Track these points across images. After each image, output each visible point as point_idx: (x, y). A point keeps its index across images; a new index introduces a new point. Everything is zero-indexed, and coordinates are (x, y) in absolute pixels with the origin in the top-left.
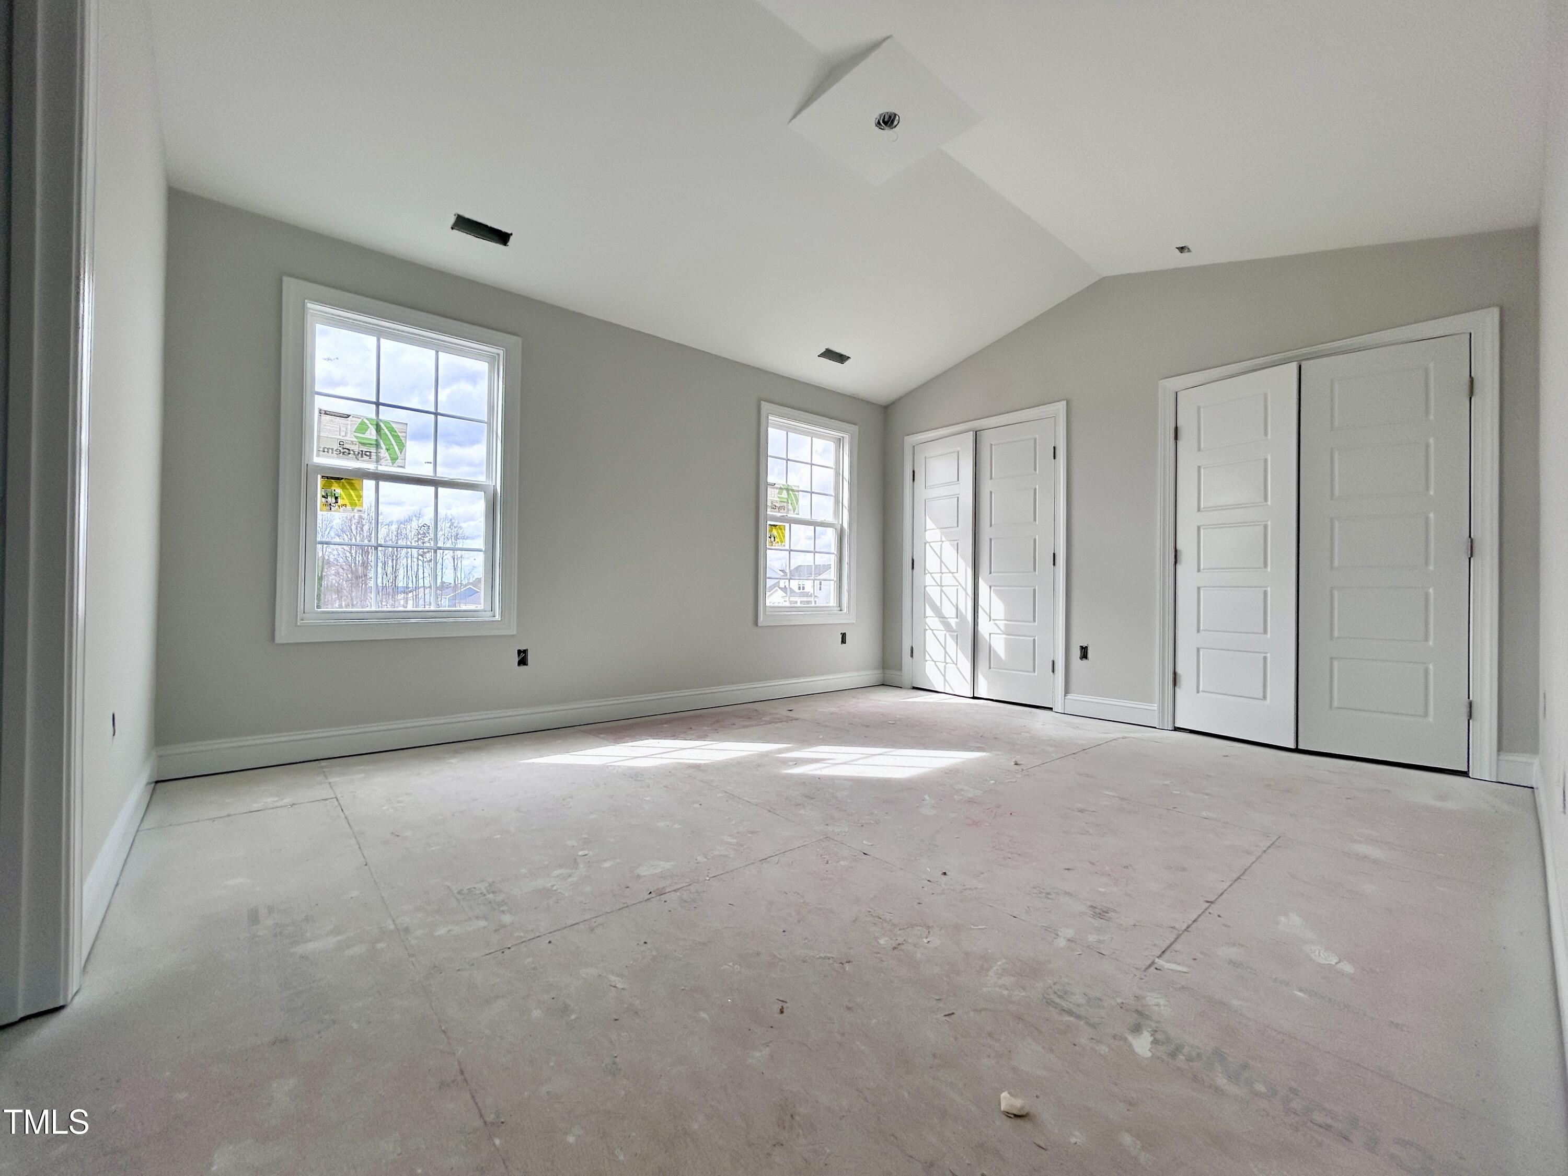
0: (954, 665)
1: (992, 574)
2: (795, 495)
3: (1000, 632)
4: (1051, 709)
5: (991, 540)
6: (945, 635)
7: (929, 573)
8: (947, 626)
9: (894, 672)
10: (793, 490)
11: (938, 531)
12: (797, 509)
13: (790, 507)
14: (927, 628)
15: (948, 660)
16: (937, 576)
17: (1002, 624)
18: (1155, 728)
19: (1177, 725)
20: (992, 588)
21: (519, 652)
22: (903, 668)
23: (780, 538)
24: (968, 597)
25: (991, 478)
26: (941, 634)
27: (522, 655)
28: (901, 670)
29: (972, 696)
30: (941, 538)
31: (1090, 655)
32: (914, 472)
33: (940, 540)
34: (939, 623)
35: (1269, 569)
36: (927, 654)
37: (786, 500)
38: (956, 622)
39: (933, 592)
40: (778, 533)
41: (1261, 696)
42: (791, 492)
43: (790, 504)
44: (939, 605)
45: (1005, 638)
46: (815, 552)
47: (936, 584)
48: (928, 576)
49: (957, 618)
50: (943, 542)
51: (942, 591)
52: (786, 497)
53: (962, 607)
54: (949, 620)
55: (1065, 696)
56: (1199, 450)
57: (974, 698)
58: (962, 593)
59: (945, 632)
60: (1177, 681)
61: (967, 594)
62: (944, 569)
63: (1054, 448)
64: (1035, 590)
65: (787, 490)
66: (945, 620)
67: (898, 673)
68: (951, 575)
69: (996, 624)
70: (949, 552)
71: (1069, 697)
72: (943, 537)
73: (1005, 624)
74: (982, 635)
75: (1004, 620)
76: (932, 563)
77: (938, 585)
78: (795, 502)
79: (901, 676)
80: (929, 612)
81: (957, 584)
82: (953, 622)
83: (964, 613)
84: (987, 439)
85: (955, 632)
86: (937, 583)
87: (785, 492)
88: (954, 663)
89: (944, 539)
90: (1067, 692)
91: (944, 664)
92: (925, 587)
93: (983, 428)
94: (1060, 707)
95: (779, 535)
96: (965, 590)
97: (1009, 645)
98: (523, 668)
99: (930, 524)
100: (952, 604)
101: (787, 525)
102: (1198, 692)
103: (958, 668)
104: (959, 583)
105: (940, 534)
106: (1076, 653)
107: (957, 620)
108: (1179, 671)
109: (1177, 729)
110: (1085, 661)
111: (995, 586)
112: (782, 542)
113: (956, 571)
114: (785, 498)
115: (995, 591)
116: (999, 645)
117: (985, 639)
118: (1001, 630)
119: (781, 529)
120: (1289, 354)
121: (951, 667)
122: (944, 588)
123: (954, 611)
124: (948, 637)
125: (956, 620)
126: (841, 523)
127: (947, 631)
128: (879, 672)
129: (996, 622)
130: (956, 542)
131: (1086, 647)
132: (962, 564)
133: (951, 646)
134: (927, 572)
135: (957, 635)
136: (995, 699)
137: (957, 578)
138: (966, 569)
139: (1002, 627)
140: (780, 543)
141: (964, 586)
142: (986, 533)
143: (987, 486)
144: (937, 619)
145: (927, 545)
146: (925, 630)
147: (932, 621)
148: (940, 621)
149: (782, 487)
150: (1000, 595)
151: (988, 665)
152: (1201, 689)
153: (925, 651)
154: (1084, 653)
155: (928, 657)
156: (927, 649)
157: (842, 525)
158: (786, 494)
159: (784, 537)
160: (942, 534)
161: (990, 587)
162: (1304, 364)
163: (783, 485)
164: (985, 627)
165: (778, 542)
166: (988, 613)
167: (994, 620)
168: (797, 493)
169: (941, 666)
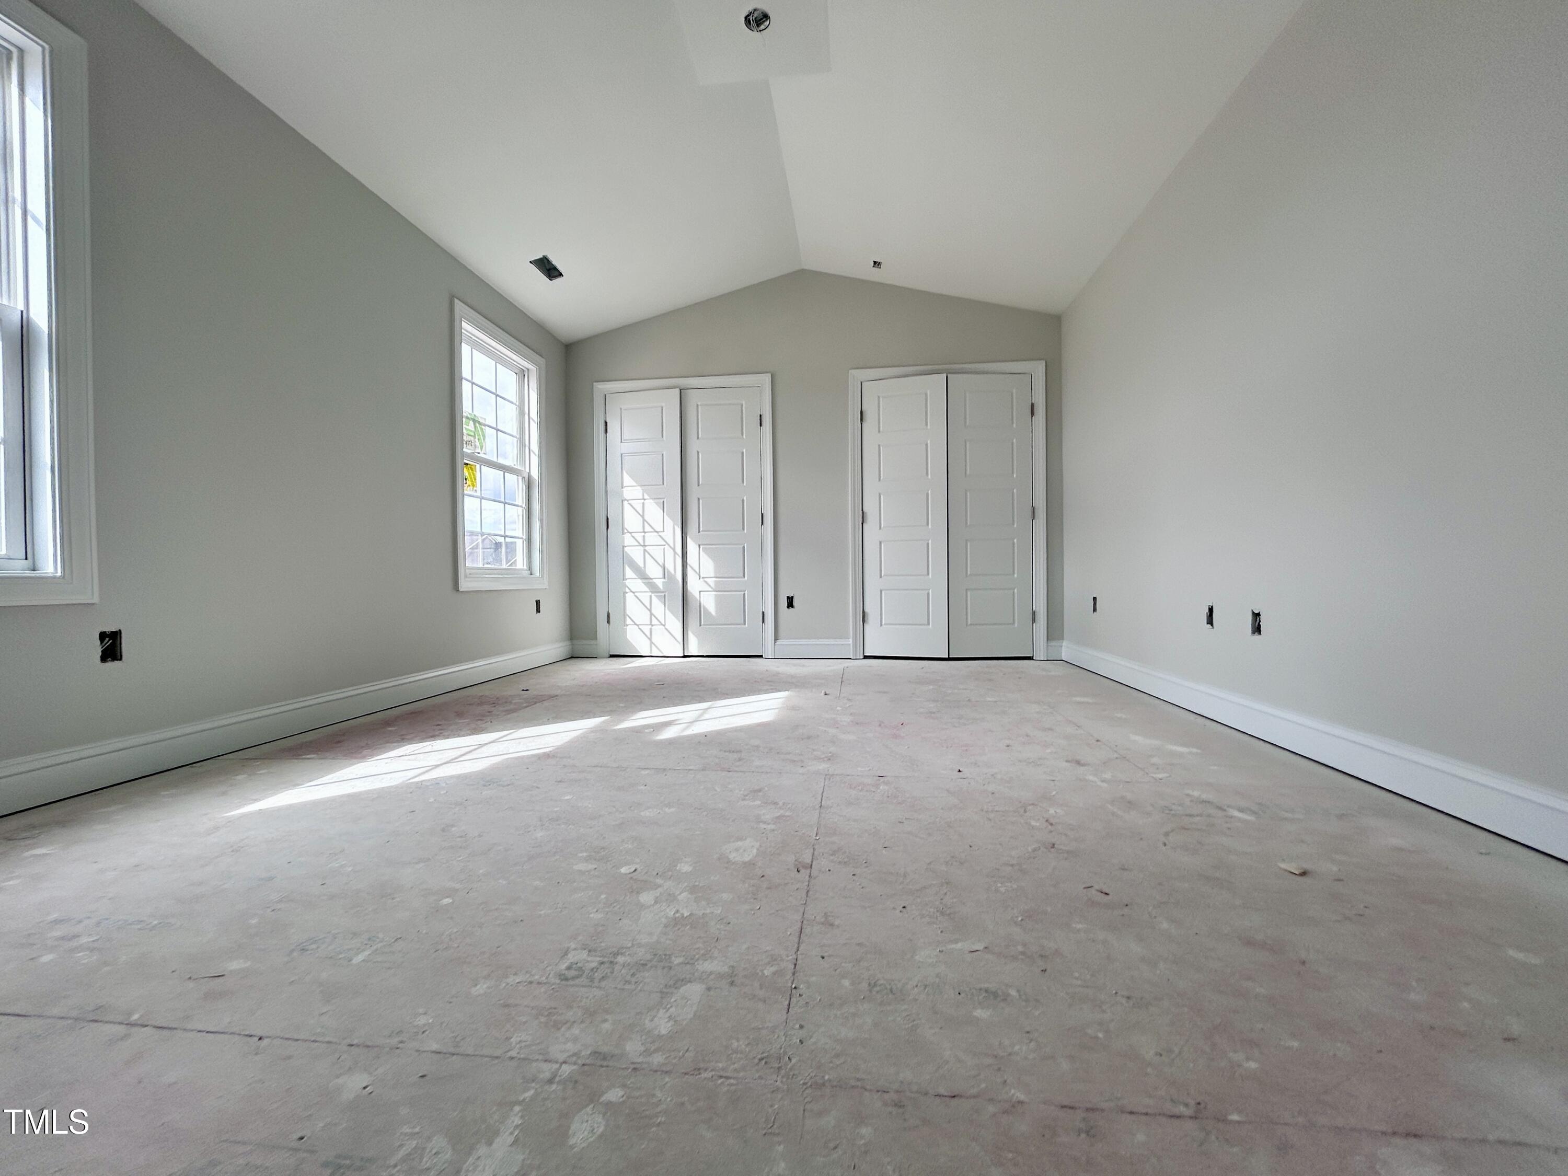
0: (662, 627)
1: (701, 533)
2: (482, 429)
3: (710, 589)
4: (761, 656)
5: (699, 499)
6: (651, 596)
7: (629, 532)
8: (653, 588)
9: (585, 642)
10: (480, 423)
11: (639, 488)
12: (484, 448)
13: (477, 444)
14: (627, 590)
15: (654, 621)
16: (639, 537)
17: (711, 582)
18: (850, 659)
19: (866, 654)
20: (701, 547)
21: (103, 636)
22: (598, 636)
23: (472, 481)
24: (677, 556)
25: (698, 438)
26: (645, 598)
27: (108, 642)
28: (596, 638)
29: (683, 655)
30: (643, 495)
31: (795, 604)
32: (606, 423)
33: (641, 497)
34: (642, 584)
35: (930, 526)
36: (627, 618)
37: (472, 434)
38: (663, 582)
39: (635, 554)
40: (469, 473)
41: (926, 622)
42: (477, 425)
43: (477, 440)
44: (641, 565)
45: (715, 595)
46: (505, 503)
47: (637, 544)
48: (627, 536)
49: (664, 578)
50: (645, 499)
51: (645, 550)
52: (473, 430)
53: (670, 566)
54: (654, 580)
55: (775, 642)
56: (879, 431)
57: (685, 656)
58: (669, 553)
59: (650, 594)
60: (866, 619)
61: (675, 553)
62: (647, 528)
63: (761, 416)
64: (744, 547)
65: (474, 421)
66: (651, 581)
67: (592, 642)
68: (656, 534)
69: (706, 582)
70: (653, 512)
71: (778, 642)
72: (645, 494)
73: (715, 581)
74: (691, 593)
75: (714, 577)
76: (631, 520)
77: (641, 545)
78: (482, 438)
79: (596, 645)
80: (629, 573)
81: (665, 543)
82: (660, 583)
83: (672, 572)
84: (693, 398)
85: (663, 592)
86: (639, 543)
87: (471, 423)
88: (662, 624)
89: (646, 497)
90: (776, 639)
91: (650, 626)
92: (624, 547)
93: (688, 387)
94: (770, 653)
95: (471, 478)
96: (674, 549)
97: (719, 602)
98: (111, 665)
99: (628, 480)
100: (659, 564)
101: (478, 466)
102: (881, 625)
103: (666, 629)
104: (666, 542)
105: (641, 491)
106: (784, 603)
107: (665, 580)
108: (866, 610)
109: (866, 657)
110: (791, 609)
111: (703, 545)
112: (474, 486)
113: (662, 530)
114: (471, 431)
115: (704, 550)
116: (709, 602)
117: (696, 598)
118: (710, 586)
119: (471, 468)
120: (941, 367)
121: (658, 629)
122: (647, 548)
123: (661, 570)
124: (654, 599)
125: (663, 580)
126: (528, 471)
127: (652, 592)
128: (568, 643)
129: (706, 579)
130: (661, 501)
131: (792, 597)
132: (669, 523)
133: (658, 608)
134: (625, 531)
135: (665, 595)
136: (705, 654)
137: (664, 537)
138: (674, 528)
139: (712, 585)
140: (471, 487)
141: (672, 545)
142: (694, 492)
143: (693, 446)
144: (639, 581)
145: (625, 503)
146: (625, 593)
147: (634, 583)
148: (644, 583)
149: (469, 416)
150: (708, 552)
151: (699, 623)
152: (883, 623)
153: (625, 615)
154: (790, 603)
155: (629, 621)
156: (628, 612)
157: (529, 473)
158: (473, 426)
159: (475, 479)
160: (644, 491)
161: (699, 546)
162: (949, 375)
163: (470, 414)
164: (694, 585)
165: (469, 485)
166: (698, 571)
167: (703, 578)
168: (483, 427)
169: (646, 629)
